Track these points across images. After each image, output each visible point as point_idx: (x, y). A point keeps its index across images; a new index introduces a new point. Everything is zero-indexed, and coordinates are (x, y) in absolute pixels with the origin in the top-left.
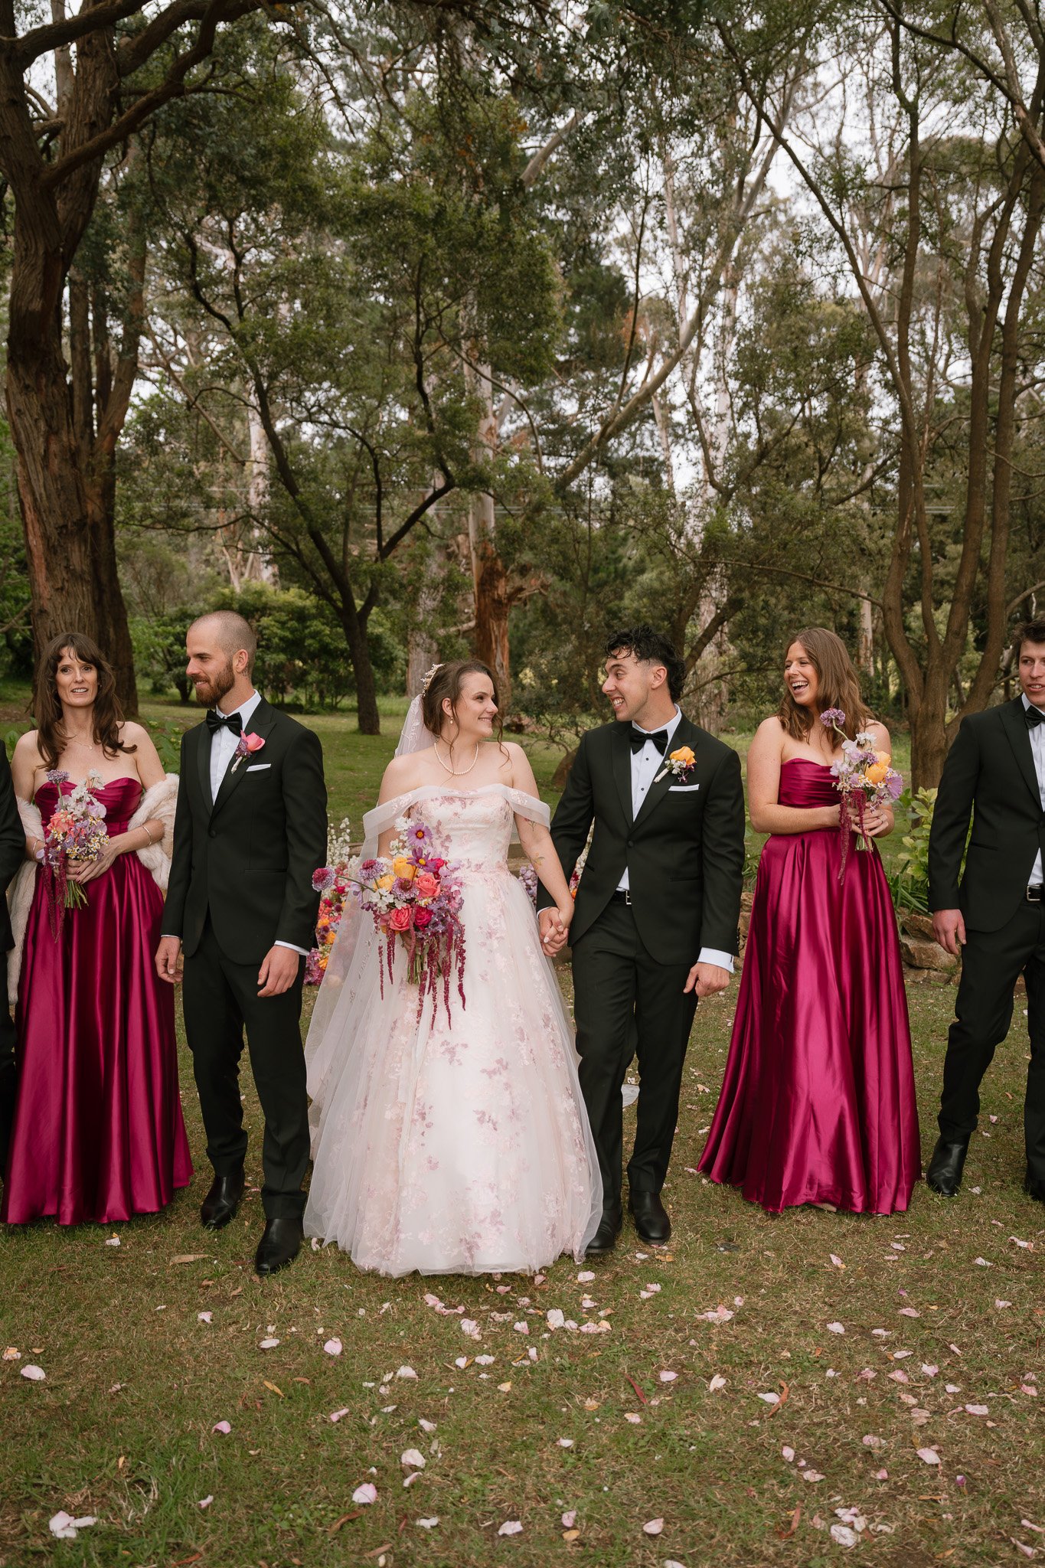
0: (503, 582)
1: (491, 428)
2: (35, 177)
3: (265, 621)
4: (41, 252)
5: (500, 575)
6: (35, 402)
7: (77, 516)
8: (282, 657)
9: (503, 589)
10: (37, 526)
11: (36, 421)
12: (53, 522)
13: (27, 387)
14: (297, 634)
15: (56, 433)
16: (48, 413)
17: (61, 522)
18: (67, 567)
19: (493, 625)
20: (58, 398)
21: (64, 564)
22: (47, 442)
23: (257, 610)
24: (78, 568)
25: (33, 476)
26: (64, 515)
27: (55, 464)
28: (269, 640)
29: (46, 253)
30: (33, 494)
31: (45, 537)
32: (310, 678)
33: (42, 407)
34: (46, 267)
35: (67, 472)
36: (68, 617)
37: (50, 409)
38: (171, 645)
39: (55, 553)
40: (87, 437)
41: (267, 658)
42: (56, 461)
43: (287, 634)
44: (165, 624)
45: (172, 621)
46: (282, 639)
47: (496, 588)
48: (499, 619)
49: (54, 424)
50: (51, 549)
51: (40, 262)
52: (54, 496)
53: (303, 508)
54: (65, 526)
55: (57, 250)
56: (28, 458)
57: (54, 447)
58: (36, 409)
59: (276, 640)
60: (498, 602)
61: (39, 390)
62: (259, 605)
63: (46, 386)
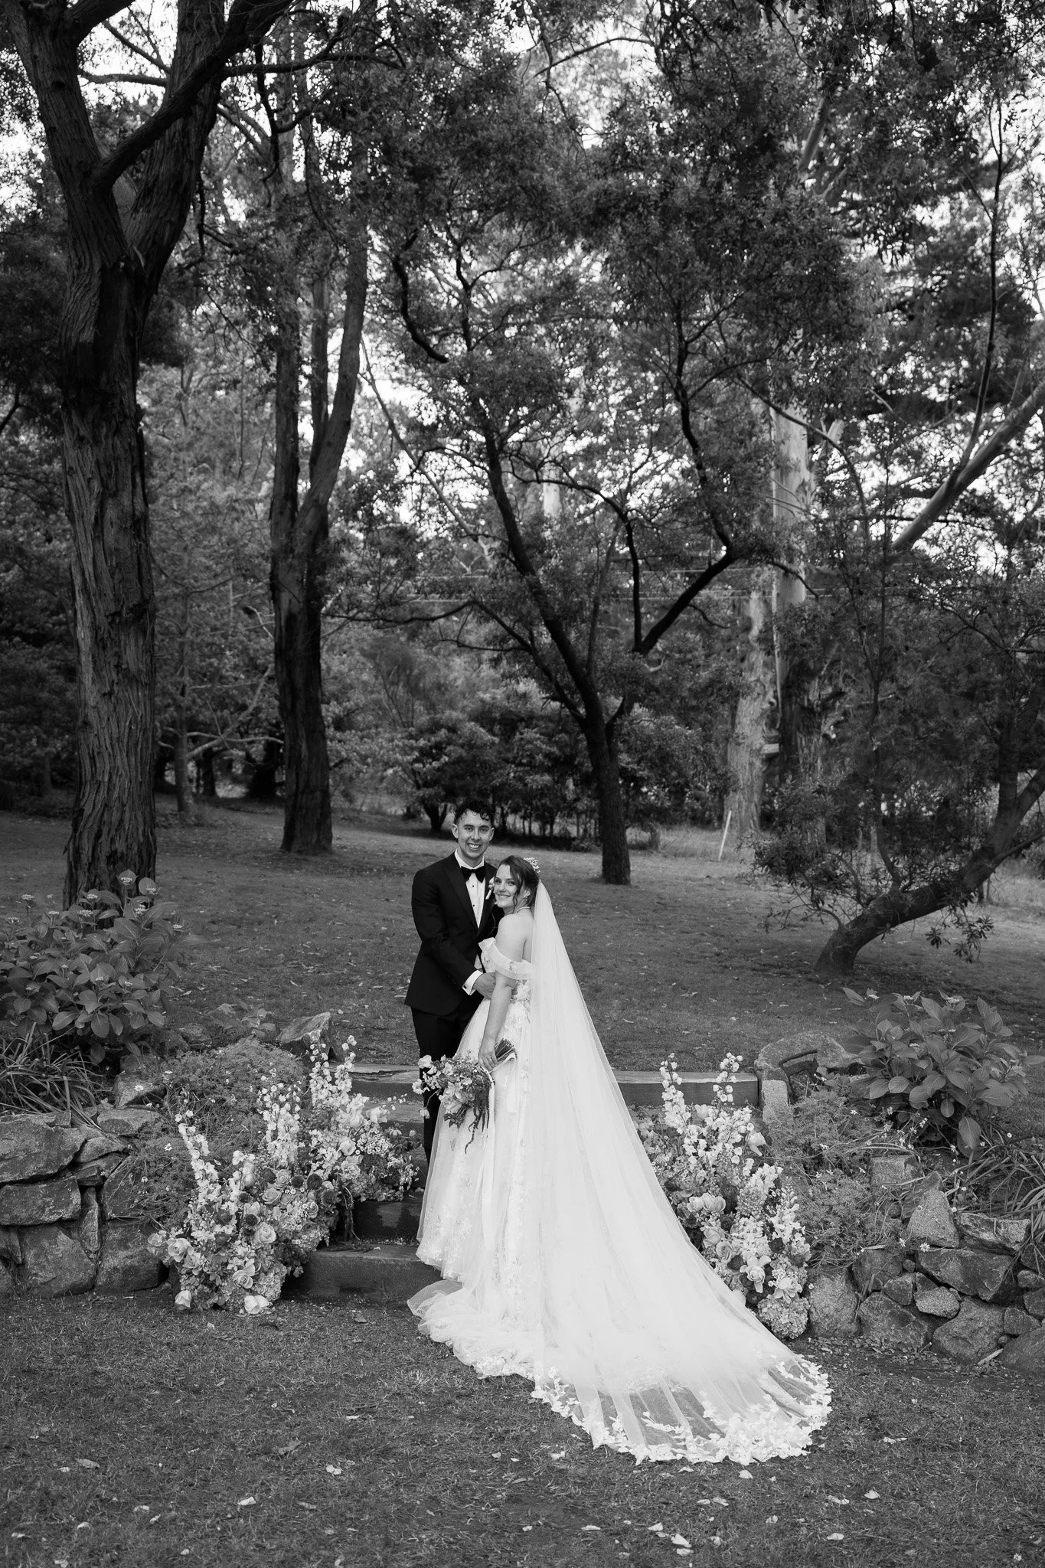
0: (816, 683)
1: (803, 484)
2: (87, 175)
3: (530, 734)
4: (97, 269)
5: (812, 674)
6: (90, 457)
7: (135, 600)
8: (547, 778)
9: (815, 693)
10: (85, 613)
11: (89, 480)
12: (107, 606)
13: (81, 439)
14: (568, 750)
15: (115, 495)
16: (104, 471)
17: (113, 608)
18: (118, 666)
19: (801, 740)
20: (120, 451)
21: (114, 662)
22: (102, 507)
23: (522, 720)
24: (133, 668)
25: (83, 551)
26: (117, 599)
27: (111, 534)
28: (531, 756)
29: (103, 269)
30: (83, 574)
31: (95, 629)
32: (580, 806)
33: (98, 463)
34: (103, 287)
35: (125, 543)
36: (115, 730)
37: (108, 466)
38: (416, 760)
39: (104, 648)
40: (287, 512)
41: (529, 779)
42: (113, 531)
43: (555, 749)
44: (410, 737)
45: (421, 733)
46: (547, 755)
47: (807, 692)
48: (810, 733)
49: (111, 484)
50: (99, 642)
51: (96, 281)
52: (106, 576)
53: (536, 591)
54: (118, 613)
55: (116, 265)
56: (79, 529)
57: (111, 513)
58: (90, 466)
59: (540, 757)
60: (809, 711)
61: (96, 441)
62: (523, 714)
63: (106, 437)
